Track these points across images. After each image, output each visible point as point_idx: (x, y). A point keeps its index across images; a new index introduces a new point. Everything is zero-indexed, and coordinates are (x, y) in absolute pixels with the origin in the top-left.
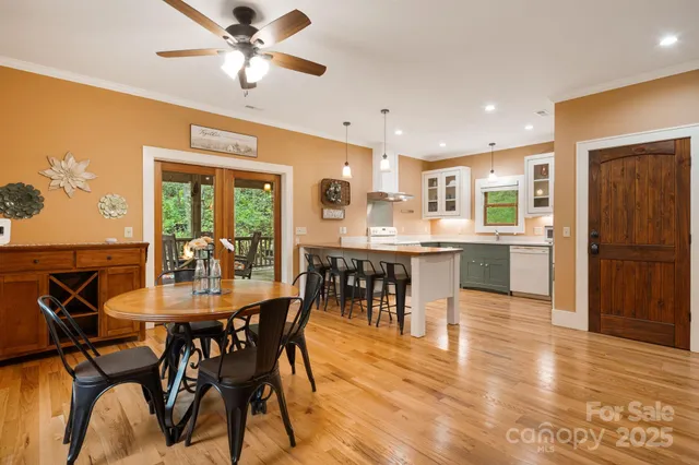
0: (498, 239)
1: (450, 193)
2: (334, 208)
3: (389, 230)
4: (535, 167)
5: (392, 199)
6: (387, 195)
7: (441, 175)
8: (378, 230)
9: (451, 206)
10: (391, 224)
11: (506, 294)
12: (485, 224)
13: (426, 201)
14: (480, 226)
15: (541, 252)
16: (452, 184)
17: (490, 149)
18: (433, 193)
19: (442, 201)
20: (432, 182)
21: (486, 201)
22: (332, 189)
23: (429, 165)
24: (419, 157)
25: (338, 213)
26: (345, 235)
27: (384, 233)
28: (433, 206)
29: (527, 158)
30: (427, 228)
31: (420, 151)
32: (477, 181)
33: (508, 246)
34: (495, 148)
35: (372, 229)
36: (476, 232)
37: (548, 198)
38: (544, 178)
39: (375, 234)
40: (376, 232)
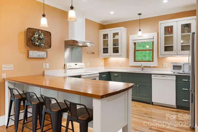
1: (116, 43)
2: (38, 50)
3: (79, 65)
5: (80, 45)
6: (77, 42)
7: (110, 32)
8: (73, 65)
9: (116, 51)
10: (80, 61)
12: (135, 61)
13: (102, 47)
14: (132, 62)
15: (171, 78)
16: (116, 37)
17: (138, 17)
18: (106, 43)
19: (111, 47)
20: (105, 36)
21: (135, 48)
22: (36, 36)
23: (103, 26)
24: (98, 21)
25: (42, 54)
26: (48, 69)
27: (76, 67)
28: (106, 50)
29: (160, 22)
30: (102, 63)
31: (98, 18)
32: (130, 36)
33: (151, 75)
34: (142, 17)
35: (68, 64)
36: (130, 65)
37: (173, 46)
38: (170, 34)
39: (70, 67)
40: (71, 66)
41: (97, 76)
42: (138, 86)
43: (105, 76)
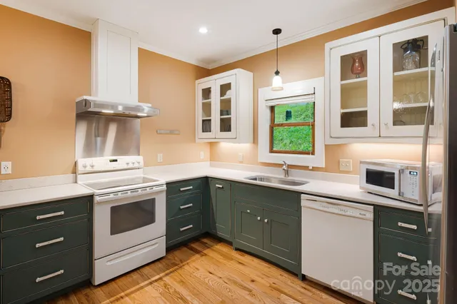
0: (287, 173)
1: (226, 108)
3: (125, 161)
4: (343, 58)
5: (107, 111)
11: (296, 275)
12: (272, 151)
13: (200, 117)
14: (265, 155)
18: (207, 108)
19: (216, 118)
21: (273, 119)
27: (110, 166)
28: (206, 125)
29: (328, 45)
32: (260, 90)
33: (299, 194)
36: (259, 161)
37: (366, 112)
38: (359, 77)
39: (89, 169)
40: (92, 166)
41: (161, 192)
42: (266, 221)
43: (191, 187)
